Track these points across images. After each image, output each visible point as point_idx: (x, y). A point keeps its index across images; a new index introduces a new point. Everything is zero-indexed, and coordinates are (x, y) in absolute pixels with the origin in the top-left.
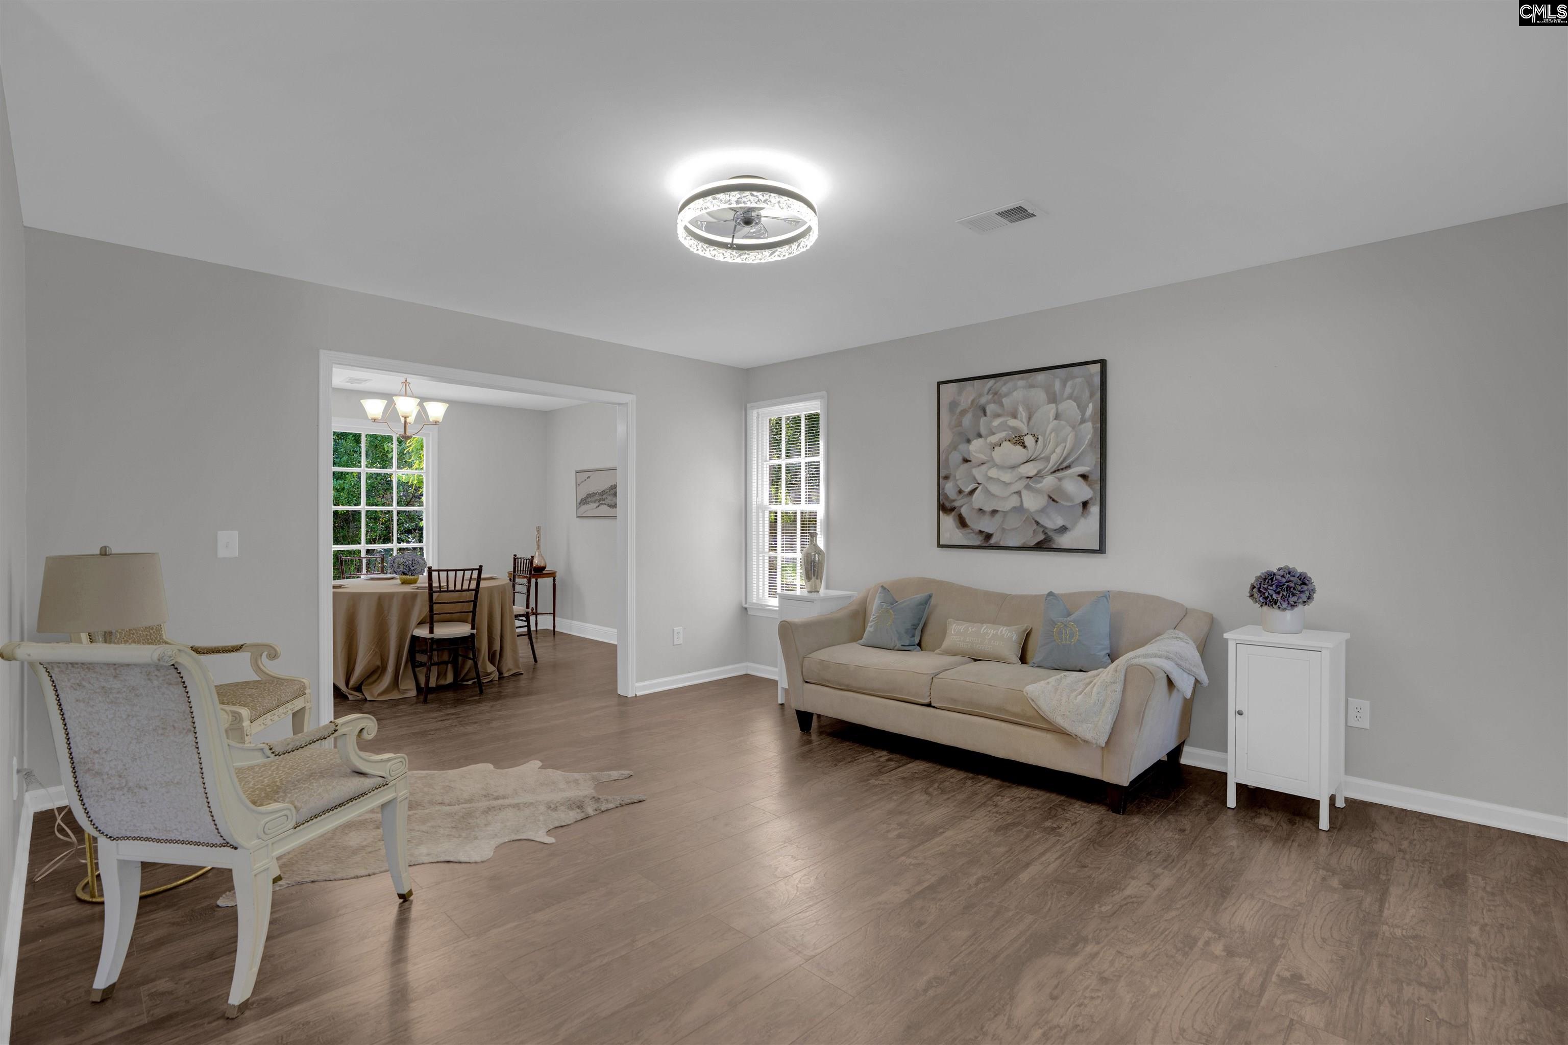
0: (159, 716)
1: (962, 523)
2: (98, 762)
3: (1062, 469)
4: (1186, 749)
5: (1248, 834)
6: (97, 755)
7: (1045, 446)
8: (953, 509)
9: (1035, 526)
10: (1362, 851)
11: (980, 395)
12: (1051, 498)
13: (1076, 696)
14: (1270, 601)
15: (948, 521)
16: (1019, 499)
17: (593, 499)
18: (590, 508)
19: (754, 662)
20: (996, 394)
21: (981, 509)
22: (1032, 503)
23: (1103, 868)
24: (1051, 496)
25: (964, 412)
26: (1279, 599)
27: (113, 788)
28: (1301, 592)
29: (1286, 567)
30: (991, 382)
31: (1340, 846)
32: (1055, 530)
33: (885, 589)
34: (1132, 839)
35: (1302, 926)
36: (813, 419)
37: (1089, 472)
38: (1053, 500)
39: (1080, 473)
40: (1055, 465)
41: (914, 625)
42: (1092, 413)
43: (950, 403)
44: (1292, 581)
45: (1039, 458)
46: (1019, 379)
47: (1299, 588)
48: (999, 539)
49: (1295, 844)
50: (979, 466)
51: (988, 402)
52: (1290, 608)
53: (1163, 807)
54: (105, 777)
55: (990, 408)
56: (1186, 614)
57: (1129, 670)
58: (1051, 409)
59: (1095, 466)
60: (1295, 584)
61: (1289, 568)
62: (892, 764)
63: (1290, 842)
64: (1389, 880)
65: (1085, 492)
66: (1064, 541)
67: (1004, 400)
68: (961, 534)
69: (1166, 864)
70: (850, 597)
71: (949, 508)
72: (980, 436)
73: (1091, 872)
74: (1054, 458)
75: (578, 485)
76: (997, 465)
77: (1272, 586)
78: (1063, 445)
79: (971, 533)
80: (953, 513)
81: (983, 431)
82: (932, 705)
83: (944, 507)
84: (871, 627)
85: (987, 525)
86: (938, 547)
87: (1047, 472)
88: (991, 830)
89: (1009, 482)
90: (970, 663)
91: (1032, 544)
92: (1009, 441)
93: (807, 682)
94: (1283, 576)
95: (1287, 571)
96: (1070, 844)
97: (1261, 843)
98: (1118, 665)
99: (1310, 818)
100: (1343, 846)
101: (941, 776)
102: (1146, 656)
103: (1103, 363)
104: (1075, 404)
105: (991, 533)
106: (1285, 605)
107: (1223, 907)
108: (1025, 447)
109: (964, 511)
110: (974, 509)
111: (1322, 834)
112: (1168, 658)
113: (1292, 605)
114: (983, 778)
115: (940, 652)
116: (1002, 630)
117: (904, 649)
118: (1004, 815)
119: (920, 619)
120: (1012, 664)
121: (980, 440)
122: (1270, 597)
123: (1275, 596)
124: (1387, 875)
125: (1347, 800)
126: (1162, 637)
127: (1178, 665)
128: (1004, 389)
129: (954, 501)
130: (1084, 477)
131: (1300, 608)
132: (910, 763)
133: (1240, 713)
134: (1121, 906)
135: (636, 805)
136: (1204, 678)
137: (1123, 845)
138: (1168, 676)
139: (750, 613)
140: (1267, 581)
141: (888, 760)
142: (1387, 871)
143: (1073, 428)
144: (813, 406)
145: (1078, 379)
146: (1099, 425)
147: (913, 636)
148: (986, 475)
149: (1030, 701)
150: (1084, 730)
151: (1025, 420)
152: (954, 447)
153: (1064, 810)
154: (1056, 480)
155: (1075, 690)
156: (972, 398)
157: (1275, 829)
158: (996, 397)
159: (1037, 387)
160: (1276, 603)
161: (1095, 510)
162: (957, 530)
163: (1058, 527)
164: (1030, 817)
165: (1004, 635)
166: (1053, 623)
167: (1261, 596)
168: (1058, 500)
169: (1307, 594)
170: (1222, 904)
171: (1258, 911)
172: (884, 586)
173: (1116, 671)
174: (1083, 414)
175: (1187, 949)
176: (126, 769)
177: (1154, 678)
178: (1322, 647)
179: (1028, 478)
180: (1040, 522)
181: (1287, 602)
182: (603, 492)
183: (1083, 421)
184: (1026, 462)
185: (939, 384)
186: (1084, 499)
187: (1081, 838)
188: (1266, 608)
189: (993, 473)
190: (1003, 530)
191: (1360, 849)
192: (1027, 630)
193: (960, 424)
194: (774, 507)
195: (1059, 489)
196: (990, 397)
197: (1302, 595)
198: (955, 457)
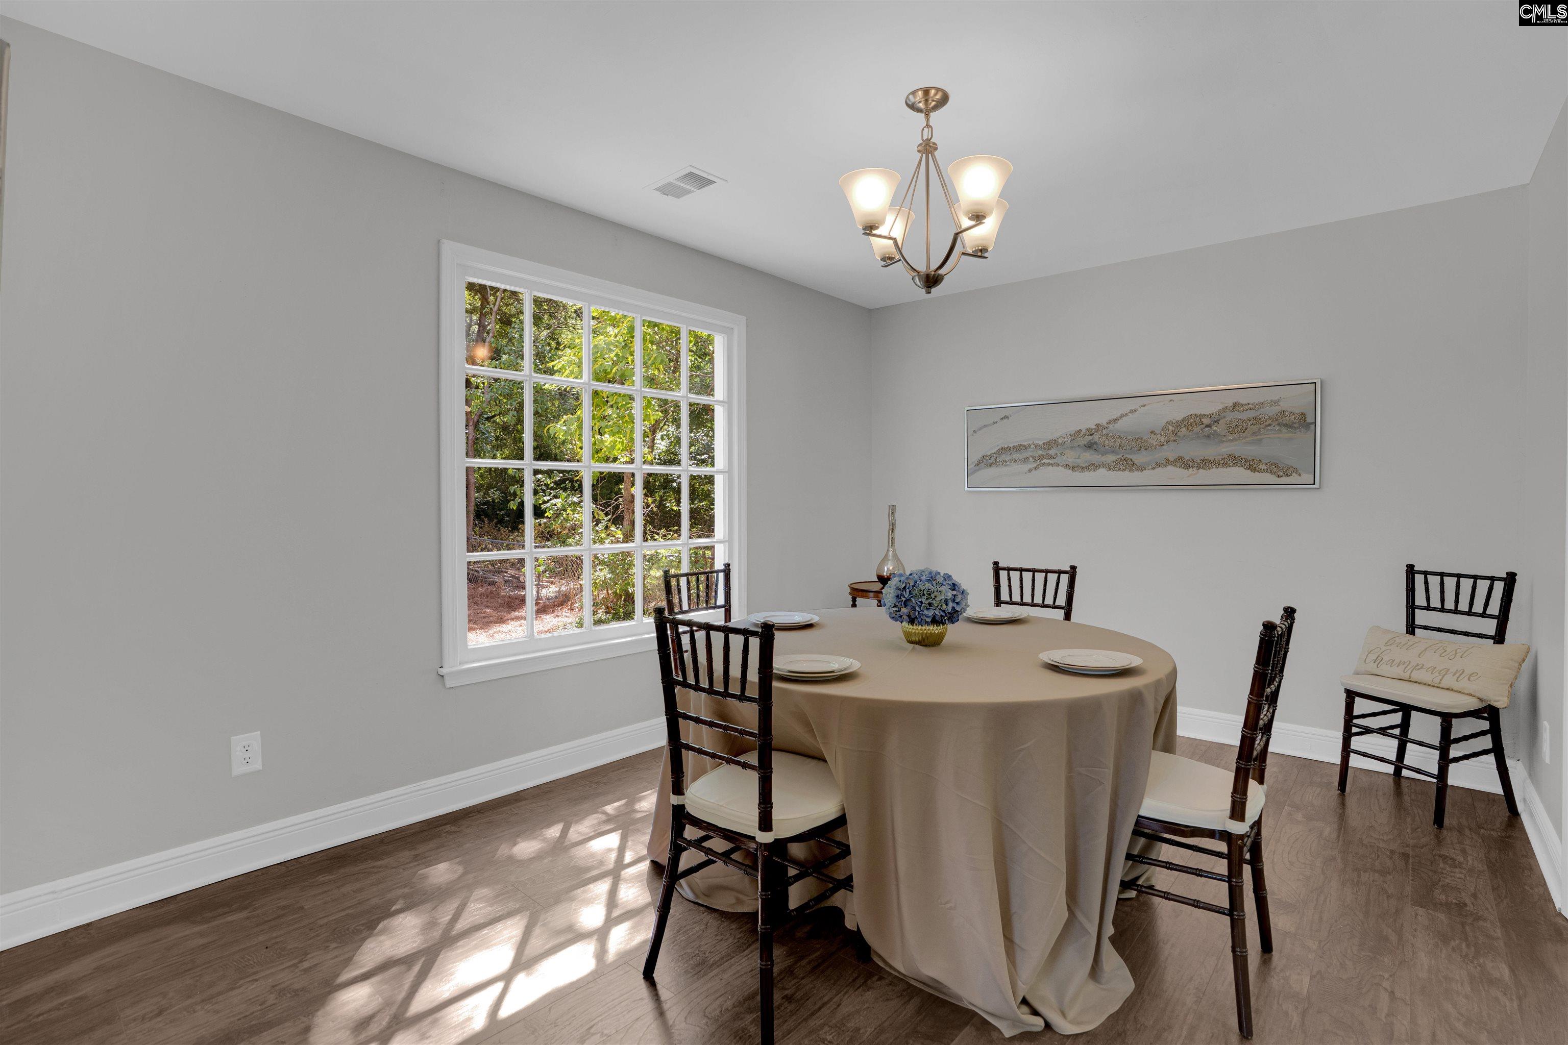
17: (1021, 454)
18: (1014, 472)
75: (973, 432)
182: (1050, 441)
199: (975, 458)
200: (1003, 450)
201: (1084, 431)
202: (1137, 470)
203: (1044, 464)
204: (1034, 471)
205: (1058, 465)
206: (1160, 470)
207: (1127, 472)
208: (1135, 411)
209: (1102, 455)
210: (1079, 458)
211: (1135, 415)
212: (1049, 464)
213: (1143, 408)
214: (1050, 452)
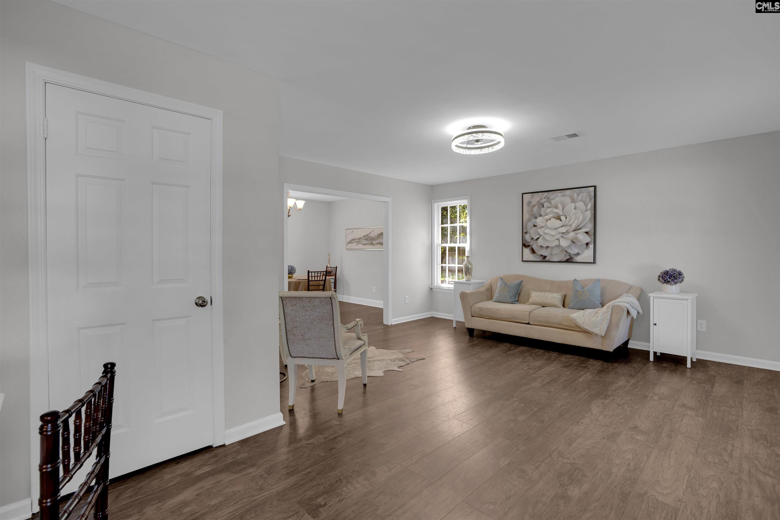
0: (321, 315)
1: (533, 251)
2: (295, 331)
3: (577, 230)
4: (630, 342)
5: (660, 369)
6: (295, 328)
7: (570, 221)
8: (529, 246)
9: (565, 253)
10: (704, 374)
11: (541, 199)
12: (572, 241)
13: (592, 318)
14: (667, 281)
15: (527, 251)
16: (558, 242)
17: (355, 241)
18: (354, 246)
19: (435, 311)
20: (548, 198)
21: (541, 246)
22: (564, 243)
23: (608, 377)
24: (573, 240)
25: (534, 206)
26: (670, 280)
27: (298, 340)
28: (679, 278)
29: (673, 269)
30: (546, 193)
31: (695, 372)
32: (574, 254)
33: (501, 279)
34: (616, 370)
35: (684, 393)
36: (464, 208)
37: (589, 231)
38: (573, 242)
39: (585, 231)
40: (574, 228)
41: (516, 293)
42: (590, 207)
43: (528, 202)
44: (676, 274)
45: (567, 225)
46: (558, 193)
47: (678, 276)
48: (549, 258)
49: (678, 372)
50: (541, 228)
51: (545, 202)
52: (675, 284)
53: (625, 361)
54: (296, 336)
55: (546, 205)
56: (631, 287)
57: (614, 308)
58: (573, 205)
59: (592, 228)
60: (677, 275)
61: (674, 269)
62: (513, 348)
63: (676, 371)
64: (715, 382)
65: (588, 239)
66: (578, 259)
67: (552, 201)
68: (532, 256)
69: (631, 377)
70: (484, 283)
71: (527, 245)
72: (541, 216)
73: (604, 379)
74: (574, 226)
75: (346, 235)
76: (549, 228)
77: (667, 276)
78: (578, 220)
79: (537, 256)
80: (529, 247)
81: (542, 214)
82: (530, 323)
83: (525, 245)
84: (497, 294)
85: (544, 253)
86: (522, 261)
87: (571, 231)
88: (562, 367)
89: (554, 235)
90: (542, 308)
91: (564, 260)
92: (554, 218)
93: (473, 316)
94: (672, 272)
95: (673, 270)
96: (593, 371)
97: (665, 371)
98: (609, 306)
99: (683, 364)
100: (697, 372)
101: (534, 351)
102: (619, 302)
103: (595, 187)
104: (583, 203)
105: (546, 255)
106: (673, 283)
107: (655, 388)
108: (561, 220)
109: (534, 247)
110: (538, 246)
111: (688, 370)
112: (627, 303)
113: (675, 283)
114: (551, 352)
115: (528, 304)
116: (555, 294)
117: (512, 303)
118: (565, 363)
119: (518, 291)
120: (560, 308)
121: (541, 217)
122: (667, 280)
123: (669, 280)
124: (714, 380)
125: (697, 359)
126: (623, 296)
127: (631, 306)
128: (552, 197)
129: (529, 242)
130: (587, 233)
131: (678, 285)
132: (519, 347)
133: (655, 324)
134: (619, 388)
135: (423, 360)
136: (641, 311)
137: (613, 372)
138: (628, 310)
139: (433, 290)
140: (665, 274)
141: (510, 346)
142: (714, 379)
143: (582, 213)
144: (464, 202)
145: (584, 193)
146: (593, 212)
147: (516, 298)
148: (544, 232)
149: (573, 320)
150: (596, 330)
151: (561, 210)
152: (529, 220)
153: (587, 361)
154: (575, 234)
155: (591, 316)
156: (537, 200)
157: (670, 367)
158: (548, 200)
159: (567, 196)
160: (669, 282)
161: (591, 246)
162: (531, 254)
163: (575, 253)
164: (575, 364)
165: (556, 296)
166: (577, 291)
167: (663, 280)
168: (576, 242)
169: (682, 279)
170: (655, 387)
171: (668, 389)
172: (501, 277)
173: (608, 308)
174: (587, 207)
175: (645, 398)
176: (305, 333)
177: (623, 310)
178: (688, 299)
179: (562, 233)
180: (568, 251)
181: (674, 282)
182: (360, 238)
183: (586, 210)
184: (562, 227)
185: (523, 194)
186: (587, 242)
187: (596, 370)
188: (665, 284)
189: (547, 231)
190: (551, 254)
191: (703, 374)
192: (564, 294)
193: (532, 211)
194: (444, 245)
195: (576, 238)
196: (546, 200)
197: (680, 279)
198: (530, 224)
199: (347, 242)
200: (353, 240)
201: (365, 236)
204: (357, 245)
205: (361, 244)
207: (372, 246)
209: (368, 242)
210: (364, 242)
211: (373, 232)
214: (360, 241)
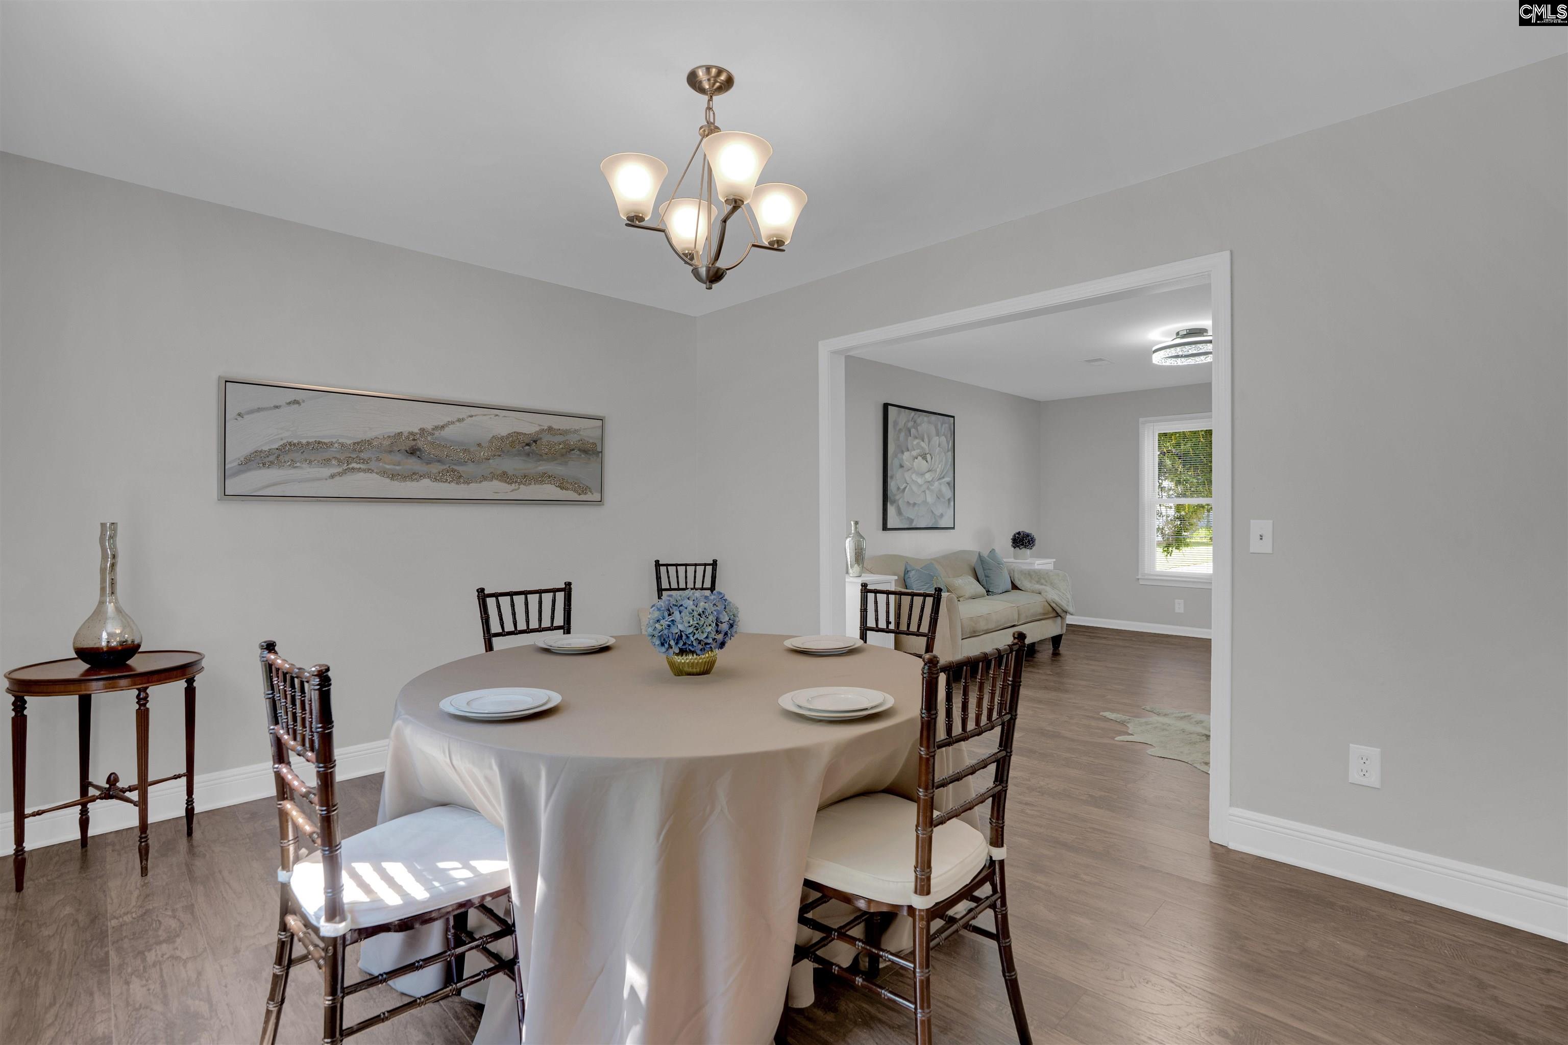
3: (941, 478)
7: (934, 464)
9: (932, 515)
14: (1018, 547)
16: (925, 496)
21: (909, 502)
22: (930, 499)
24: (937, 495)
25: (900, 430)
37: (949, 481)
38: (938, 498)
39: (946, 482)
40: (938, 475)
46: (925, 416)
47: (1029, 540)
48: (916, 523)
50: (907, 471)
51: (911, 427)
55: (913, 431)
58: (937, 439)
59: (951, 478)
60: (1027, 537)
65: (948, 494)
66: (941, 523)
67: (919, 428)
72: (908, 449)
74: (938, 471)
76: (915, 472)
77: (1019, 539)
78: (941, 464)
79: (905, 519)
81: (909, 446)
87: (936, 479)
89: (920, 484)
91: (930, 526)
92: (921, 456)
94: (1023, 533)
95: (1025, 531)
103: (953, 418)
105: (912, 520)
108: (927, 461)
110: (906, 501)
121: (908, 452)
123: (1020, 545)
128: (918, 420)
130: (948, 484)
140: (1017, 536)
143: (944, 454)
145: (944, 425)
146: (953, 456)
148: (911, 478)
151: (927, 444)
154: (939, 485)
156: (905, 421)
158: (915, 424)
160: (1021, 548)
161: (951, 504)
163: (939, 515)
167: (1015, 544)
179: (928, 482)
180: (934, 512)
183: (947, 451)
184: (927, 473)
185: (886, 405)
186: (948, 498)
188: (1018, 550)
189: (914, 477)
190: (918, 517)
195: (939, 491)
197: (1031, 544)
200: (291, 446)
201: (406, 434)
202: (465, 483)
203: (353, 469)
204: (337, 478)
205: (372, 471)
206: (485, 484)
207: (453, 485)
208: (463, 420)
209: (427, 464)
210: (399, 465)
211: (462, 424)
212: (359, 470)
213: (470, 418)
214: (362, 455)
